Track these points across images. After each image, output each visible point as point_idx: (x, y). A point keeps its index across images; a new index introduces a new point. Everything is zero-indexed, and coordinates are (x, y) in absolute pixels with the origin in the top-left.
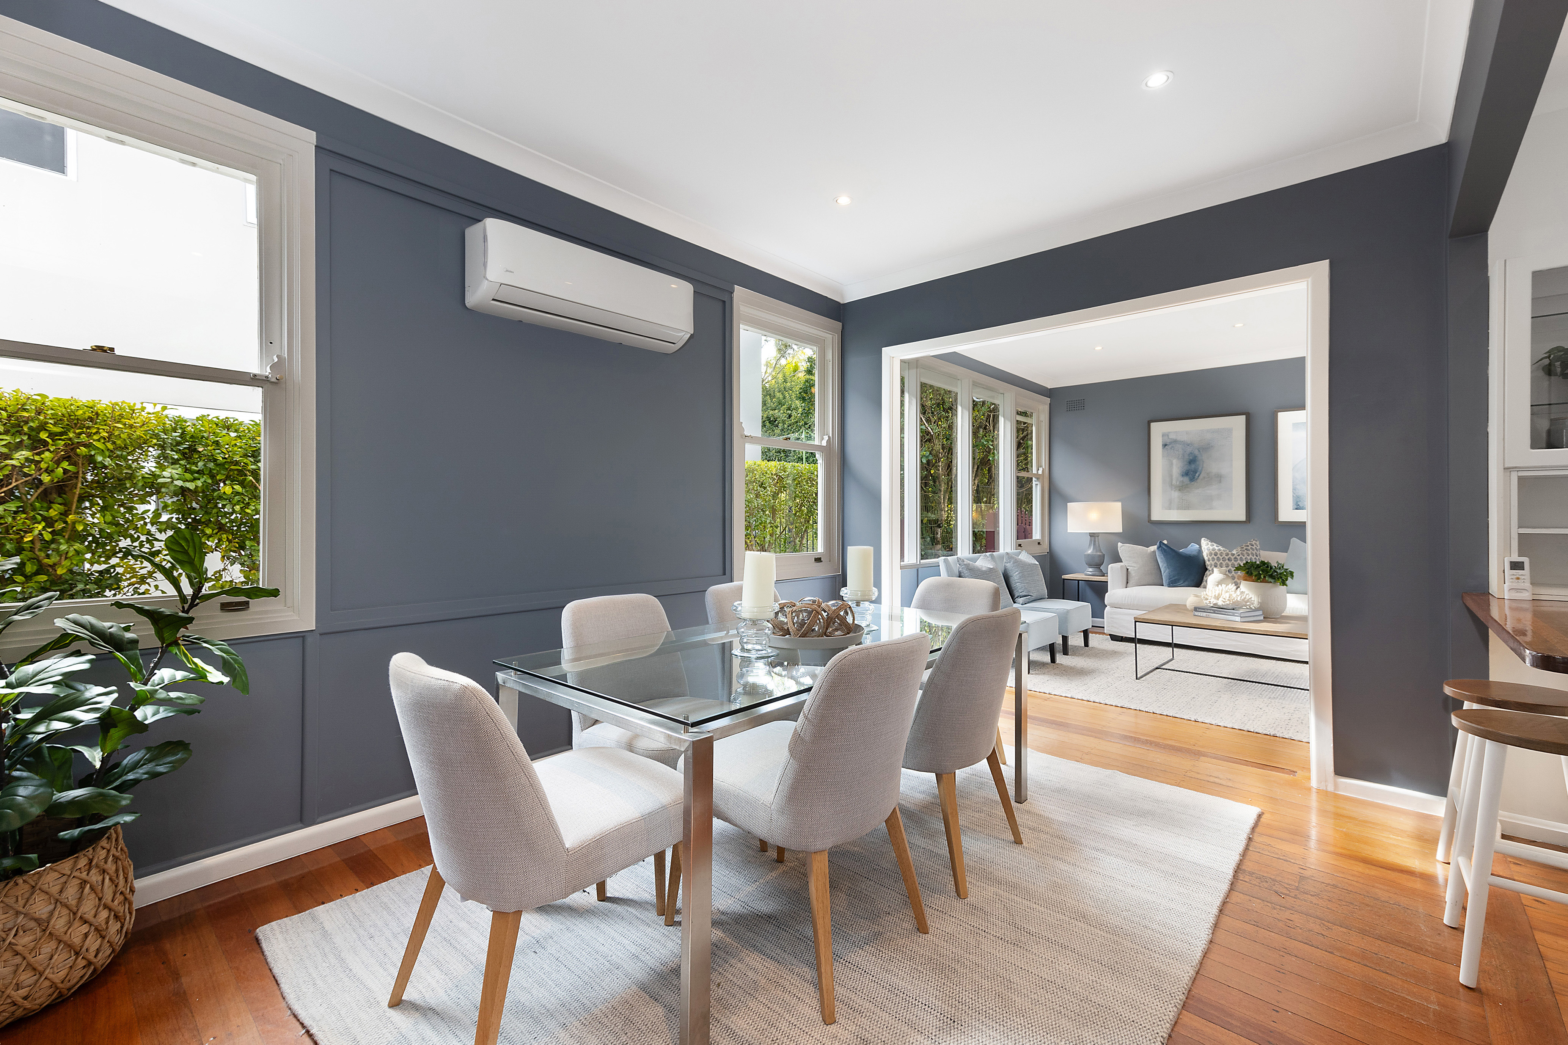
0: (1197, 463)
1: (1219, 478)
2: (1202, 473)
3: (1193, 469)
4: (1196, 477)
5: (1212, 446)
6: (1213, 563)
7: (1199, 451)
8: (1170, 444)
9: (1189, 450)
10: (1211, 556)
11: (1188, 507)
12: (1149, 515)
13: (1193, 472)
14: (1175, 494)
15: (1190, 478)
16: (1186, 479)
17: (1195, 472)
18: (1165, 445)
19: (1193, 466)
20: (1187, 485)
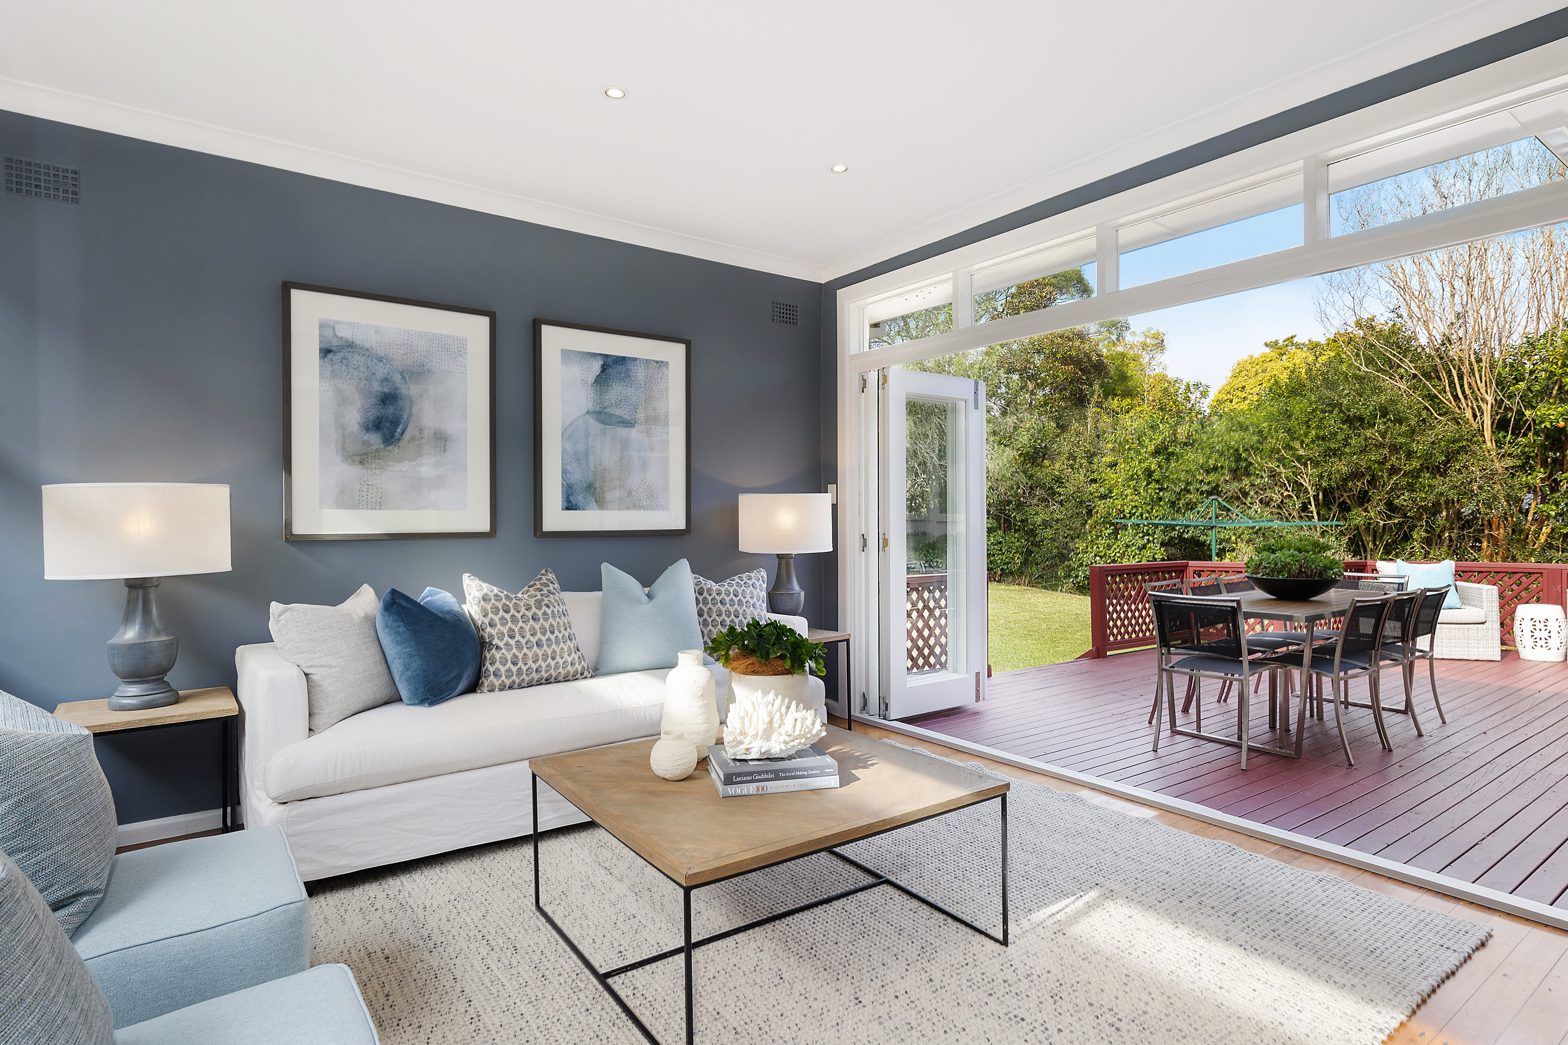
0: (400, 402)
1: (441, 440)
2: (410, 428)
3: (391, 417)
4: (397, 435)
5: (429, 371)
6: (505, 630)
7: (403, 377)
8: (339, 351)
9: (381, 371)
10: (497, 614)
11: (379, 504)
12: (289, 524)
13: (392, 422)
14: (351, 472)
15: (384, 435)
16: (375, 439)
17: (395, 422)
18: (326, 352)
19: (390, 410)
20: (377, 450)
